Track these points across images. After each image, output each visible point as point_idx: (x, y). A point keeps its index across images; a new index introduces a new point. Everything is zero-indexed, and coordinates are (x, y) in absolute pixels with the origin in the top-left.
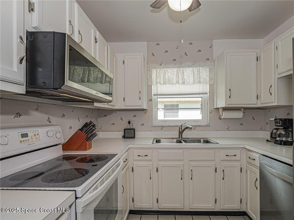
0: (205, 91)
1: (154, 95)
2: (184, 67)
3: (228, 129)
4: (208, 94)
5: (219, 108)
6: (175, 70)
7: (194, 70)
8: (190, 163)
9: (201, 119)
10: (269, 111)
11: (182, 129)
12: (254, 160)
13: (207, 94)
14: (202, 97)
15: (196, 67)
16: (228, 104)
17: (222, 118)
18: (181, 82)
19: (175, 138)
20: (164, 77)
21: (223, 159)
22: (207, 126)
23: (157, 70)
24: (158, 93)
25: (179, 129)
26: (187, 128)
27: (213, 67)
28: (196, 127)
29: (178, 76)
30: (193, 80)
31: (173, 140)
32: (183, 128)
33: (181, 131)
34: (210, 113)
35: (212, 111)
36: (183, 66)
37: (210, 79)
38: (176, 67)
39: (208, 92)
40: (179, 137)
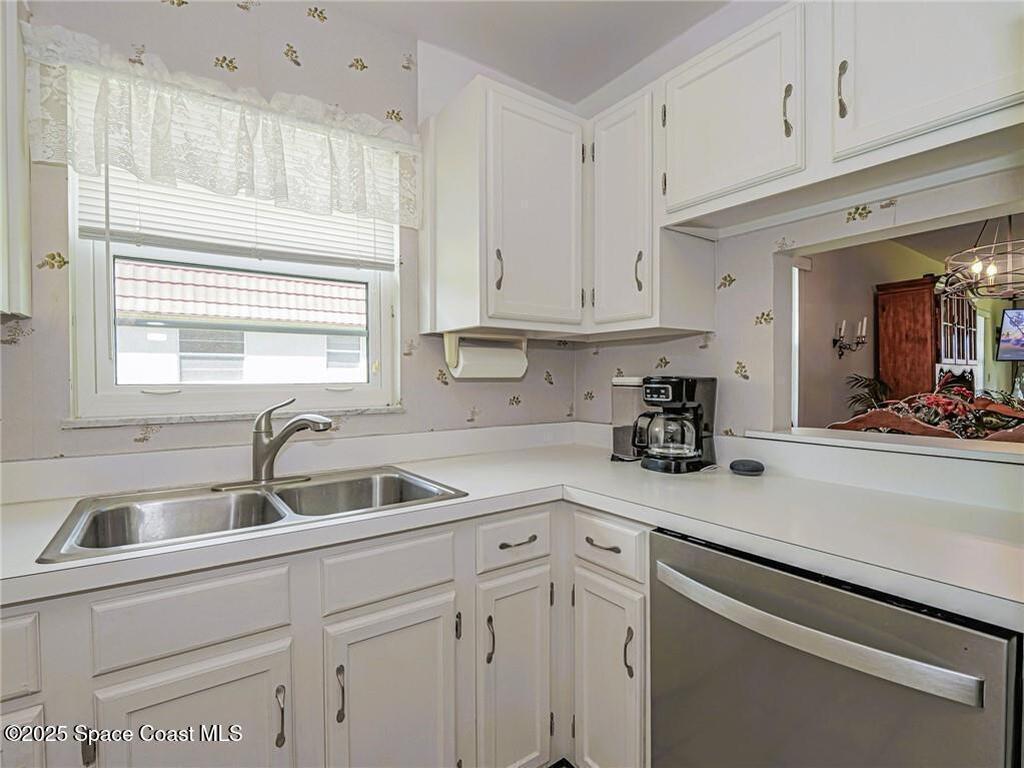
0: (382, 256)
1: (85, 233)
2: (282, 112)
3: (472, 420)
4: (397, 269)
5: (441, 335)
6: (232, 115)
7: (334, 145)
8: (330, 630)
9: (366, 381)
10: (595, 353)
11: (275, 434)
12: (616, 550)
13: (390, 267)
14: (366, 284)
15: (341, 132)
16: (490, 314)
17: (456, 376)
18: (262, 183)
19: (231, 486)
20: (155, 135)
21: (489, 567)
22: (392, 413)
23: (104, 83)
24: (112, 227)
25: (257, 434)
26: (302, 426)
27: (420, 155)
28: (344, 419)
29: (251, 148)
30: (329, 193)
31: (217, 495)
32: (277, 430)
33: (268, 445)
34: (405, 354)
35: (411, 346)
36: (274, 105)
37: (407, 203)
38: (238, 103)
39: (396, 263)
40: (257, 478)
